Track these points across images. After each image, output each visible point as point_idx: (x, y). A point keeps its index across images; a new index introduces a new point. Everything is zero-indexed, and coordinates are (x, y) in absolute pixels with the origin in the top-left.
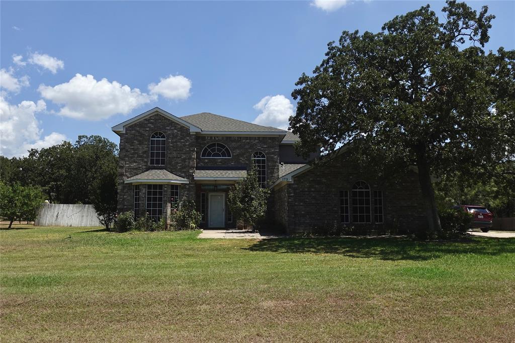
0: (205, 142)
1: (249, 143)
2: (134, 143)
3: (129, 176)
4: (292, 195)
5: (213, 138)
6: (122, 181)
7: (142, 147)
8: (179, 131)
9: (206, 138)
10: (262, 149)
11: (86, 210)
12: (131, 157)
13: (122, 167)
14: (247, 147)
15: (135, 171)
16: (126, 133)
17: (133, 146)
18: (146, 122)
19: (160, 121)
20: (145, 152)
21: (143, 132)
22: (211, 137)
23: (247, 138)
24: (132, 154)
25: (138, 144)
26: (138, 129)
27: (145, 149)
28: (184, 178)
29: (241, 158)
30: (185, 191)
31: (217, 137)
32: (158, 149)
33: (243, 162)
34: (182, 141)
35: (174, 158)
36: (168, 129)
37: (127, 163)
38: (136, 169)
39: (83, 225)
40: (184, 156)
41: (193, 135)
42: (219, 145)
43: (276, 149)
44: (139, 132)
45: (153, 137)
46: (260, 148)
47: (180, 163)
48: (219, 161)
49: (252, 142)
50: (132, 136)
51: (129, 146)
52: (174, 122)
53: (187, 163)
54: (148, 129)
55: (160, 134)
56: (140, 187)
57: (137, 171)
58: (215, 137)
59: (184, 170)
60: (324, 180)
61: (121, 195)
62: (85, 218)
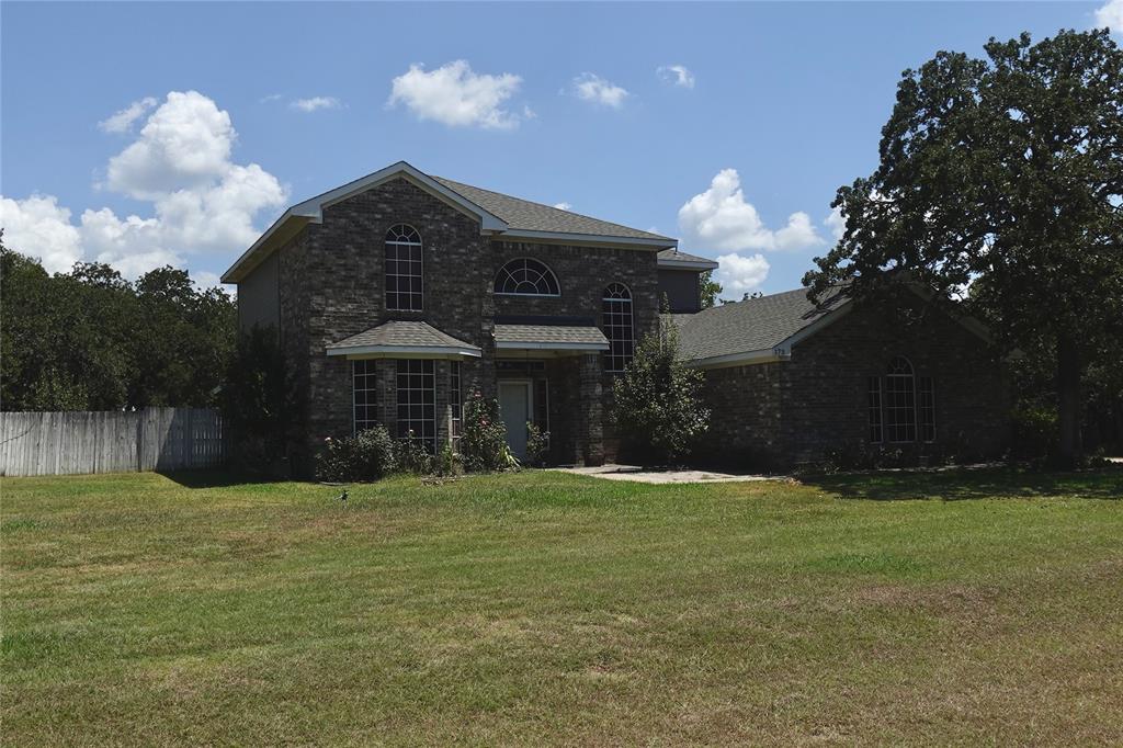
0: (503, 255)
1: (595, 261)
2: (345, 250)
3: (337, 335)
4: (788, 385)
5: (520, 248)
6: (320, 350)
7: (368, 262)
8: (452, 226)
9: (505, 246)
10: (625, 277)
11: (45, 427)
12: (342, 288)
13: (318, 314)
14: (593, 271)
15: (352, 324)
16: (325, 225)
17: (345, 258)
18: (374, 198)
19: (408, 197)
20: (374, 276)
21: (366, 223)
22: (515, 245)
23: (592, 251)
24: (342, 280)
25: (357, 254)
26: (354, 214)
27: (375, 267)
28: (469, 342)
29: (582, 298)
30: (473, 377)
31: (529, 245)
32: (404, 268)
33: (585, 307)
34: (463, 251)
35: (445, 292)
36: (426, 220)
37: (330, 301)
38: (354, 319)
39: (42, 469)
40: (467, 290)
41: (485, 237)
42: (532, 264)
43: (652, 279)
44: (357, 224)
45: (390, 237)
46: (620, 274)
47: (458, 307)
48: (534, 302)
49: (603, 261)
50: (339, 232)
51: (333, 257)
52: (440, 203)
53: (475, 307)
54: (379, 216)
55: (408, 231)
56: (379, 367)
57: (356, 325)
58: (523, 245)
59: (470, 324)
60: (841, 355)
61: (320, 387)
62: (43, 448)
